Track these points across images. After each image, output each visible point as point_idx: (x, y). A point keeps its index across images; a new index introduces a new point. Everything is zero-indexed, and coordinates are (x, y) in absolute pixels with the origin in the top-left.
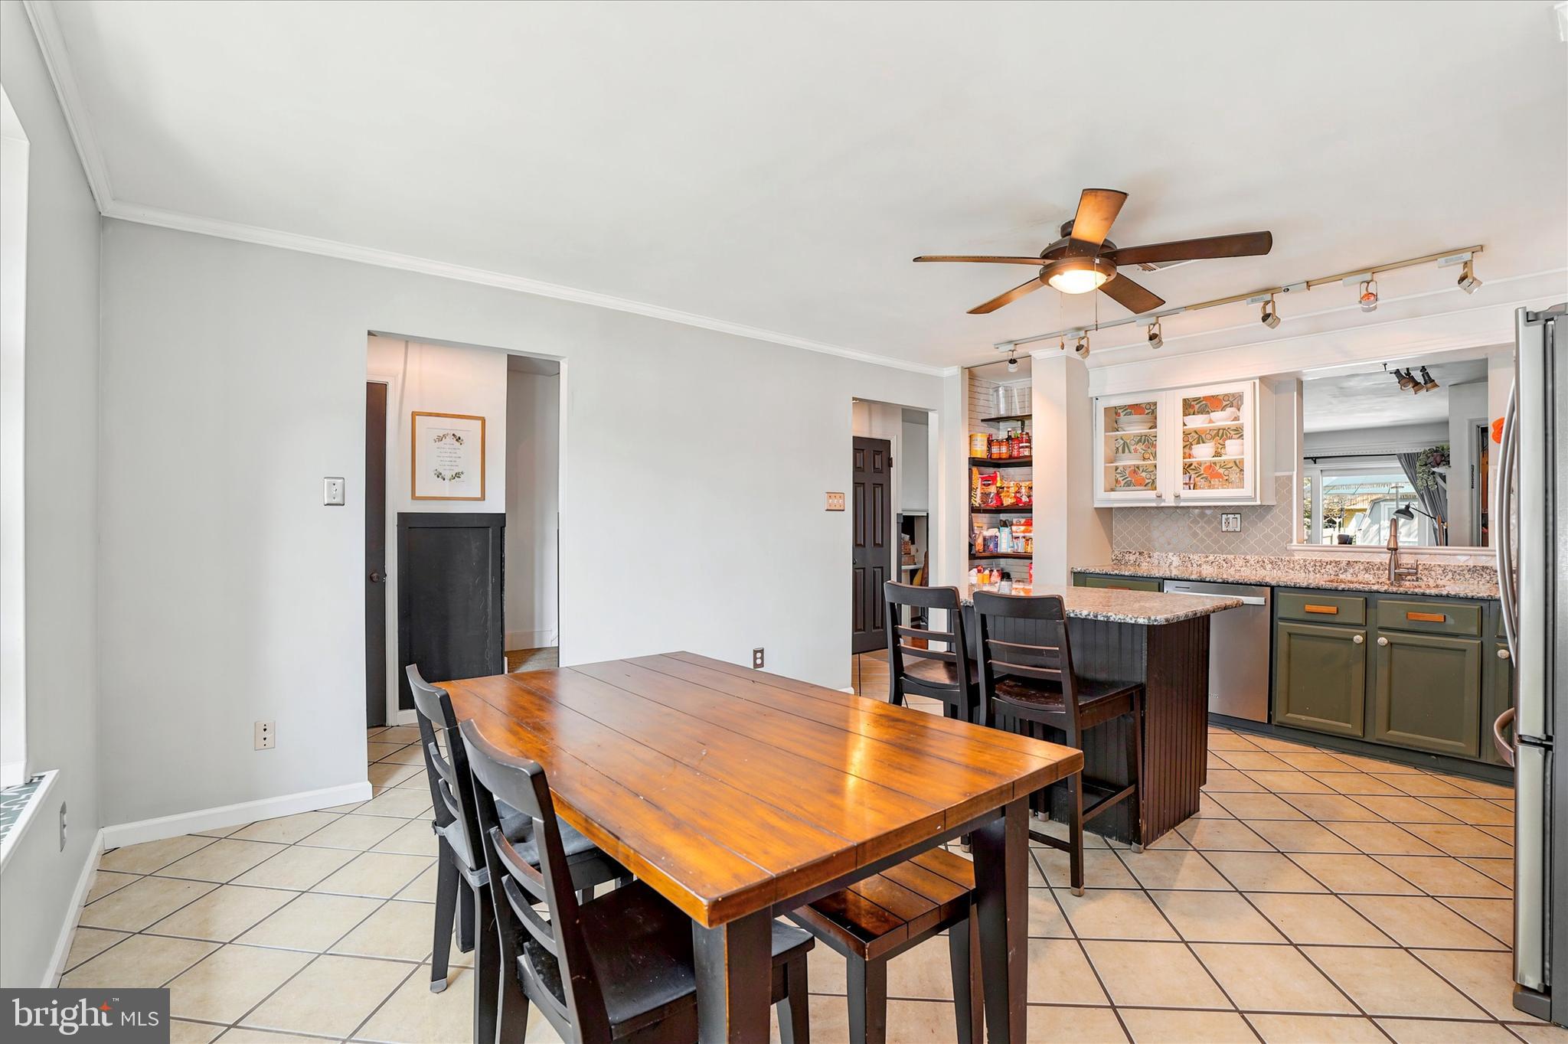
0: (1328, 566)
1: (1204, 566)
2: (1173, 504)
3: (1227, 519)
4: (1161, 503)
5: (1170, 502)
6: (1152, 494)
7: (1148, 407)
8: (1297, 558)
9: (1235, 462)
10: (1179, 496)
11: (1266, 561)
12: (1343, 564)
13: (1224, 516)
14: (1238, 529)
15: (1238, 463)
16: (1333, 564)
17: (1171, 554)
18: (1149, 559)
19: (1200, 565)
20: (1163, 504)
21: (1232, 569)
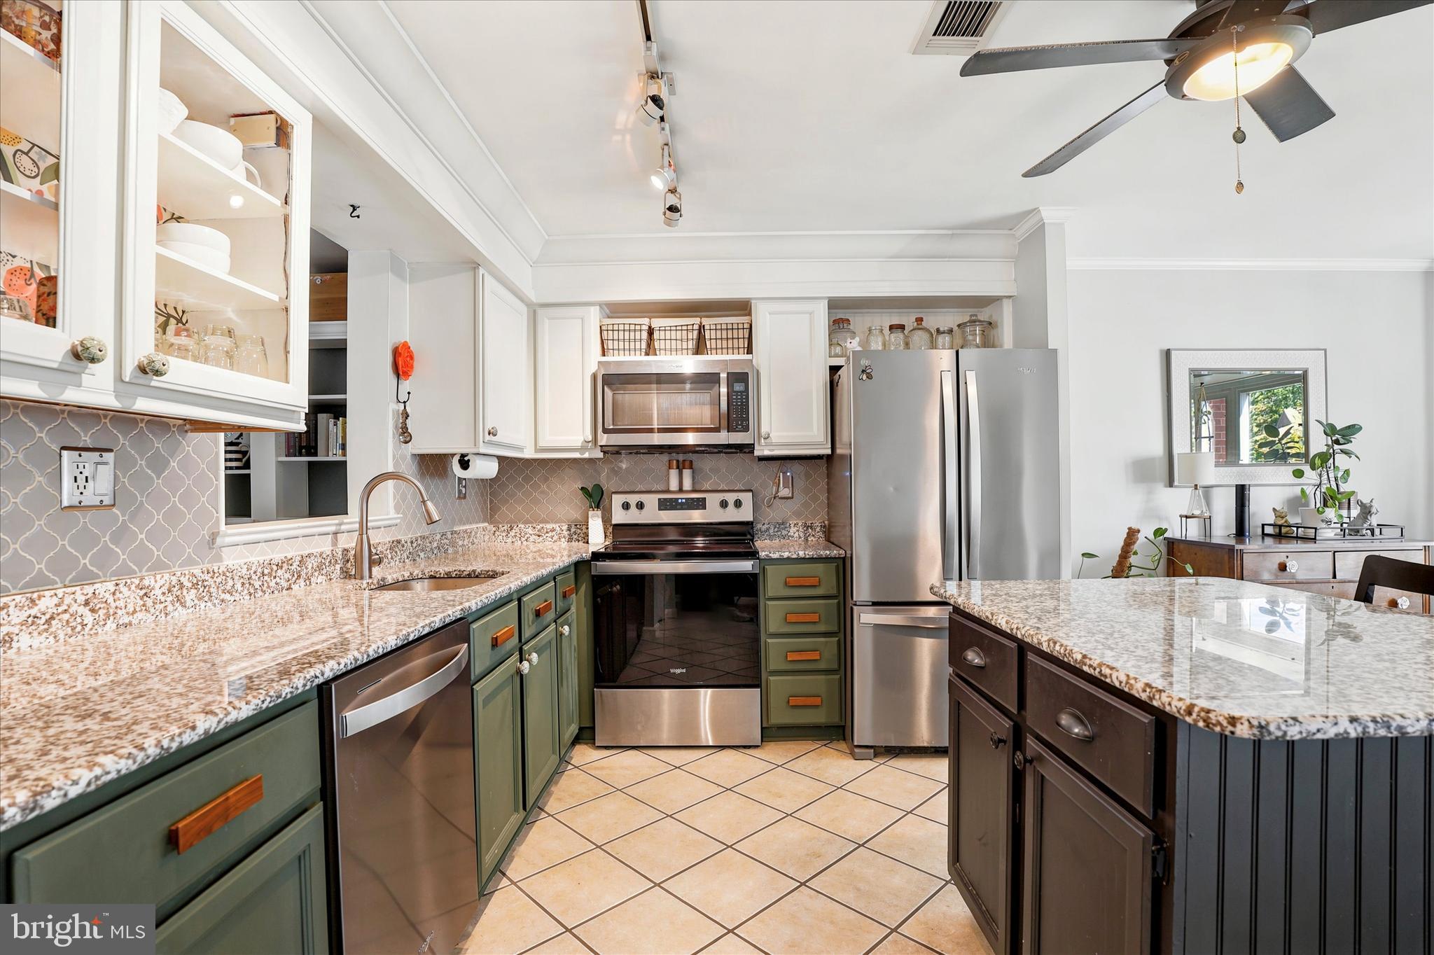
3: (79, 466)
14: (107, 500)
21: (111, 625)
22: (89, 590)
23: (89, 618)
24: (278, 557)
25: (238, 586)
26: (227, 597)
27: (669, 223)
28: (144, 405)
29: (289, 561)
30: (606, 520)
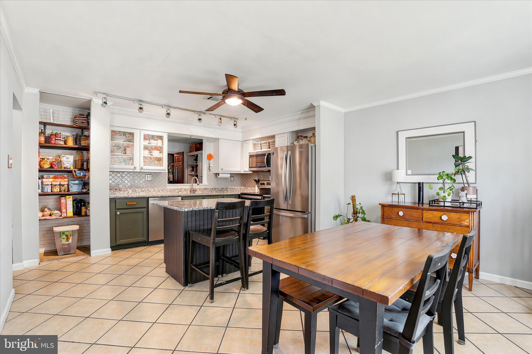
0: (176, 190)
1: (141, 193)
2: (139, 171)
3: (148, 176)
4: (135, 170)
5: (138, 170)
6: (132, 167)
7: (119, 133)
8: (168, 188)
9: (150, 158)
10: (142, 168)
11: (160, 189)
12: (180, 189)
13: (147, 175)
14: (151, 180)
15: (151, 158)
16: (177, 189)
17: (128, 189)
18: (119, 192)
19: (139, 192)
20: (135, 171)
21: (150, 193)
22: (148, 189)
23: (148, 192)
24: (176, 188)
25: (168, 191)
26: (167, 192)
27: (235, 128)
28: (143, 171)
29: (178, 189)
30: (258, 187)
